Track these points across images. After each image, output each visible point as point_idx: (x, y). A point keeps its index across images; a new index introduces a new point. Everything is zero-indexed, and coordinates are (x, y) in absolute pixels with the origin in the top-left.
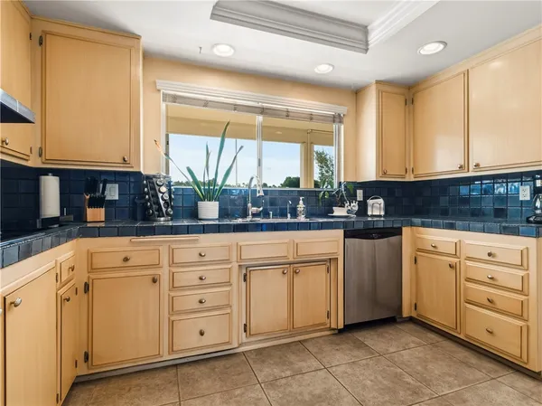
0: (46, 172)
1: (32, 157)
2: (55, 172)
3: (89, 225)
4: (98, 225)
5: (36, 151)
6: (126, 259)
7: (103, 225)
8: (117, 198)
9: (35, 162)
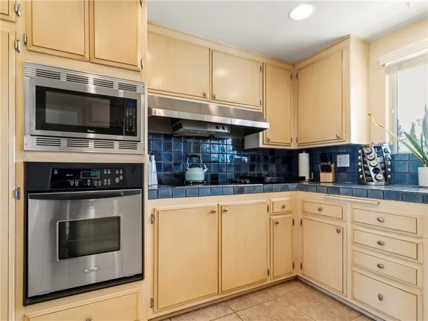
0: (301, 151)
1: (292, 144)
2: (307, 150)
3: (322, 184)
4: (328, 185)
5: (294, 140)
6: (320, 210)
7: (331, 185)
8: (348, 165)
9: (294, 146)
